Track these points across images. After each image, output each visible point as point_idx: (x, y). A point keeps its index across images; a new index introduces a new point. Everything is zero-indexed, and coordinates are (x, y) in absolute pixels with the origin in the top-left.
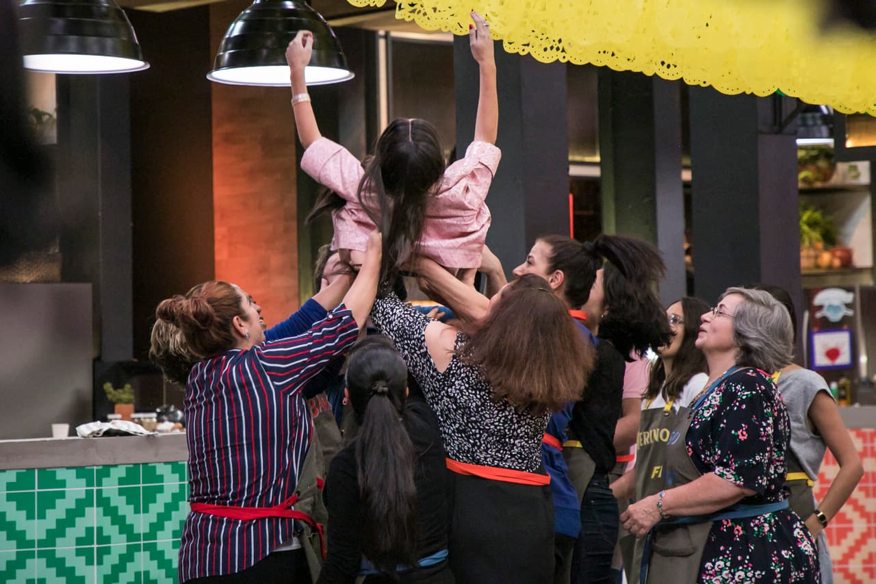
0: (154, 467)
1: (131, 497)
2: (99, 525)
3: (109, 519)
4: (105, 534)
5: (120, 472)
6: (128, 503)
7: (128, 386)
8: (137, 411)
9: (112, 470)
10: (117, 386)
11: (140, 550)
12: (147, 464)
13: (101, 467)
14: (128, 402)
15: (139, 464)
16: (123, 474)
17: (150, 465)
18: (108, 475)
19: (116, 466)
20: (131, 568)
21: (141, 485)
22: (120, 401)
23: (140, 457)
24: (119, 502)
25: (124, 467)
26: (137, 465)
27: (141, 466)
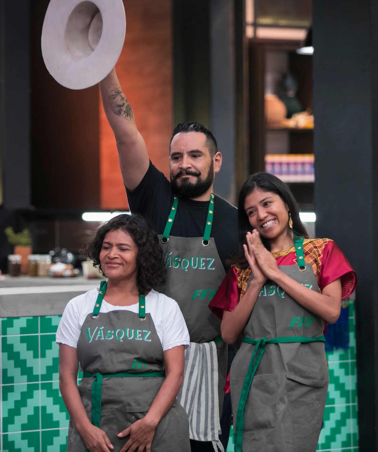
0: (51, 319)
1: (31, 344)
2: (5, 368)
3: (12, 362)
4: (9, 375)
5: (21, 323)
6: (28, 349)
7: (26, 232)
8: (34, 252)
9: (15, 321)
10: (18, 230)
11: (38, 389)
12: (44, 316)
13: (6, 319)
14: (26, 245)
15: (37, 317)
16: (24, 325)
17: (46, 317)
18: (12, 326)
19: (18, 318)
20: (31, 403)
21: (39, 334)
22: (19, 244)
23: (38, 311)
24: (21, 348)
25: (25, 319)
26: (35, 317)
27: (39, 318)
